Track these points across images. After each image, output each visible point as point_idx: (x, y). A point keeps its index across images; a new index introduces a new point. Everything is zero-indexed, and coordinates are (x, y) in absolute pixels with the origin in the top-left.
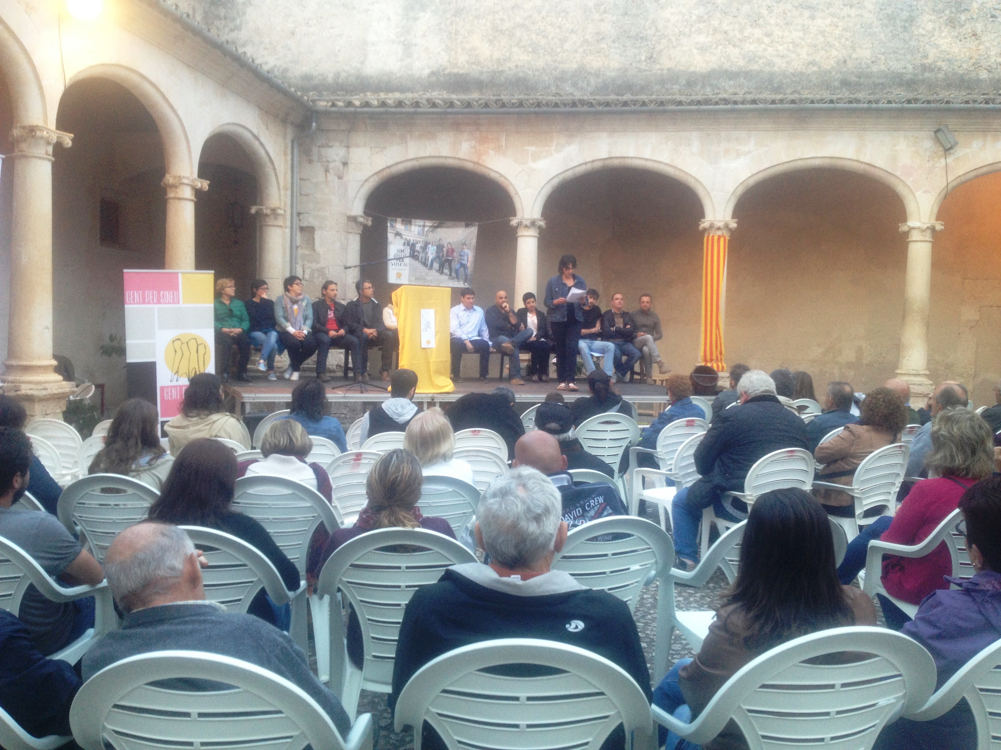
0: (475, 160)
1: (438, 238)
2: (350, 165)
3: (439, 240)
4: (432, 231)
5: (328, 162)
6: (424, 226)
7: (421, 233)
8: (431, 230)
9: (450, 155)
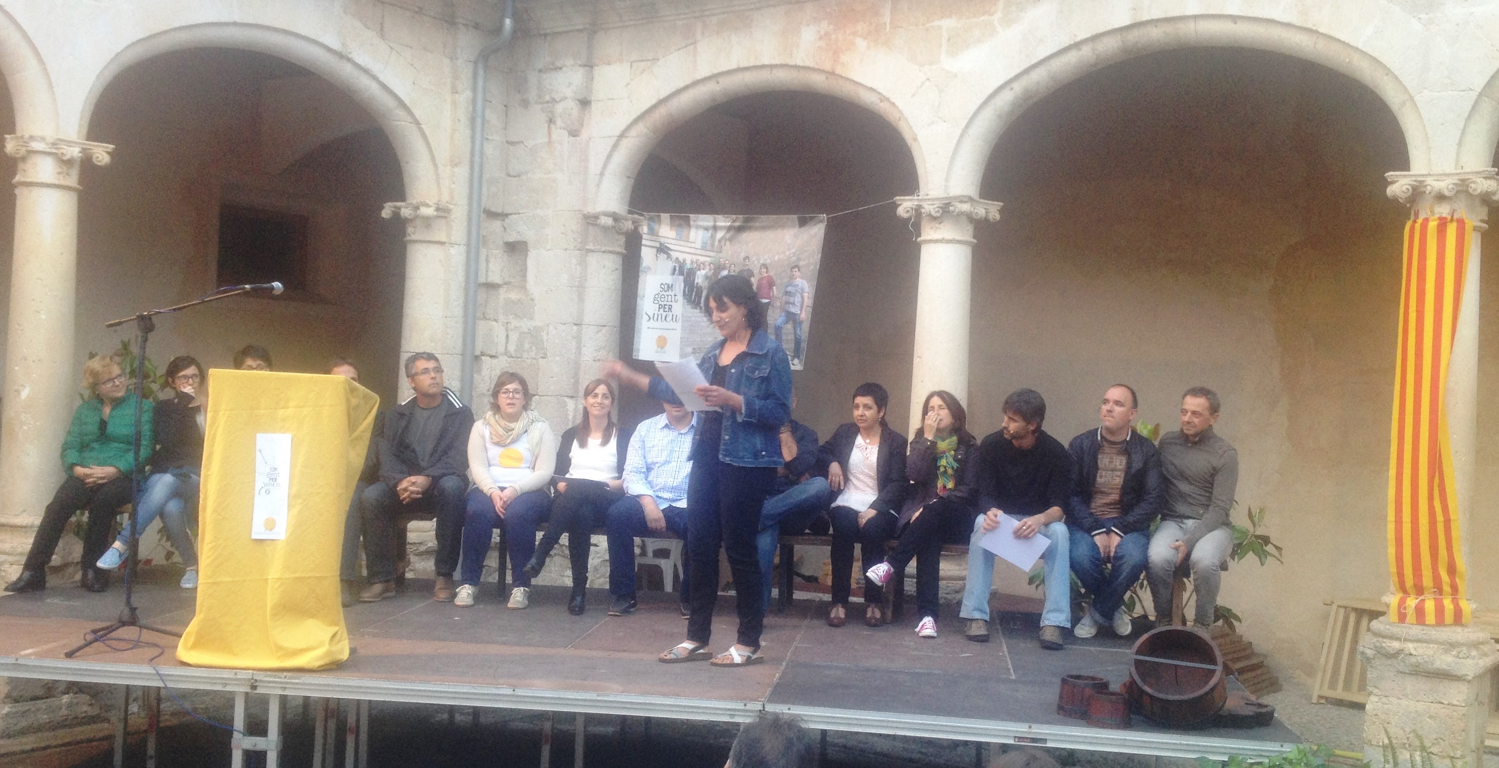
0: (827, 66)
1: (743, 255)
2: (593, 105)
3: (745, 259)
4: (730, 240)
5: (554, 101)
6: (715, 228)
7: (709, 247)
8: (728, 236)
9: (777, 61)
